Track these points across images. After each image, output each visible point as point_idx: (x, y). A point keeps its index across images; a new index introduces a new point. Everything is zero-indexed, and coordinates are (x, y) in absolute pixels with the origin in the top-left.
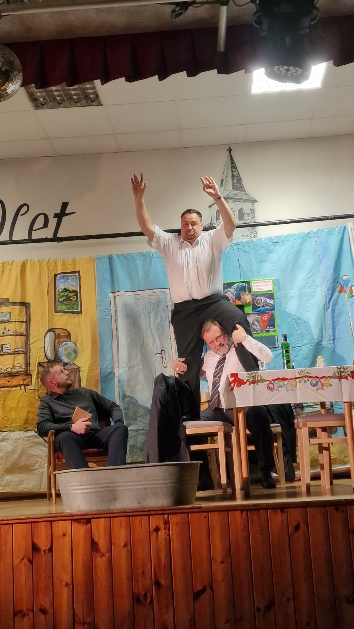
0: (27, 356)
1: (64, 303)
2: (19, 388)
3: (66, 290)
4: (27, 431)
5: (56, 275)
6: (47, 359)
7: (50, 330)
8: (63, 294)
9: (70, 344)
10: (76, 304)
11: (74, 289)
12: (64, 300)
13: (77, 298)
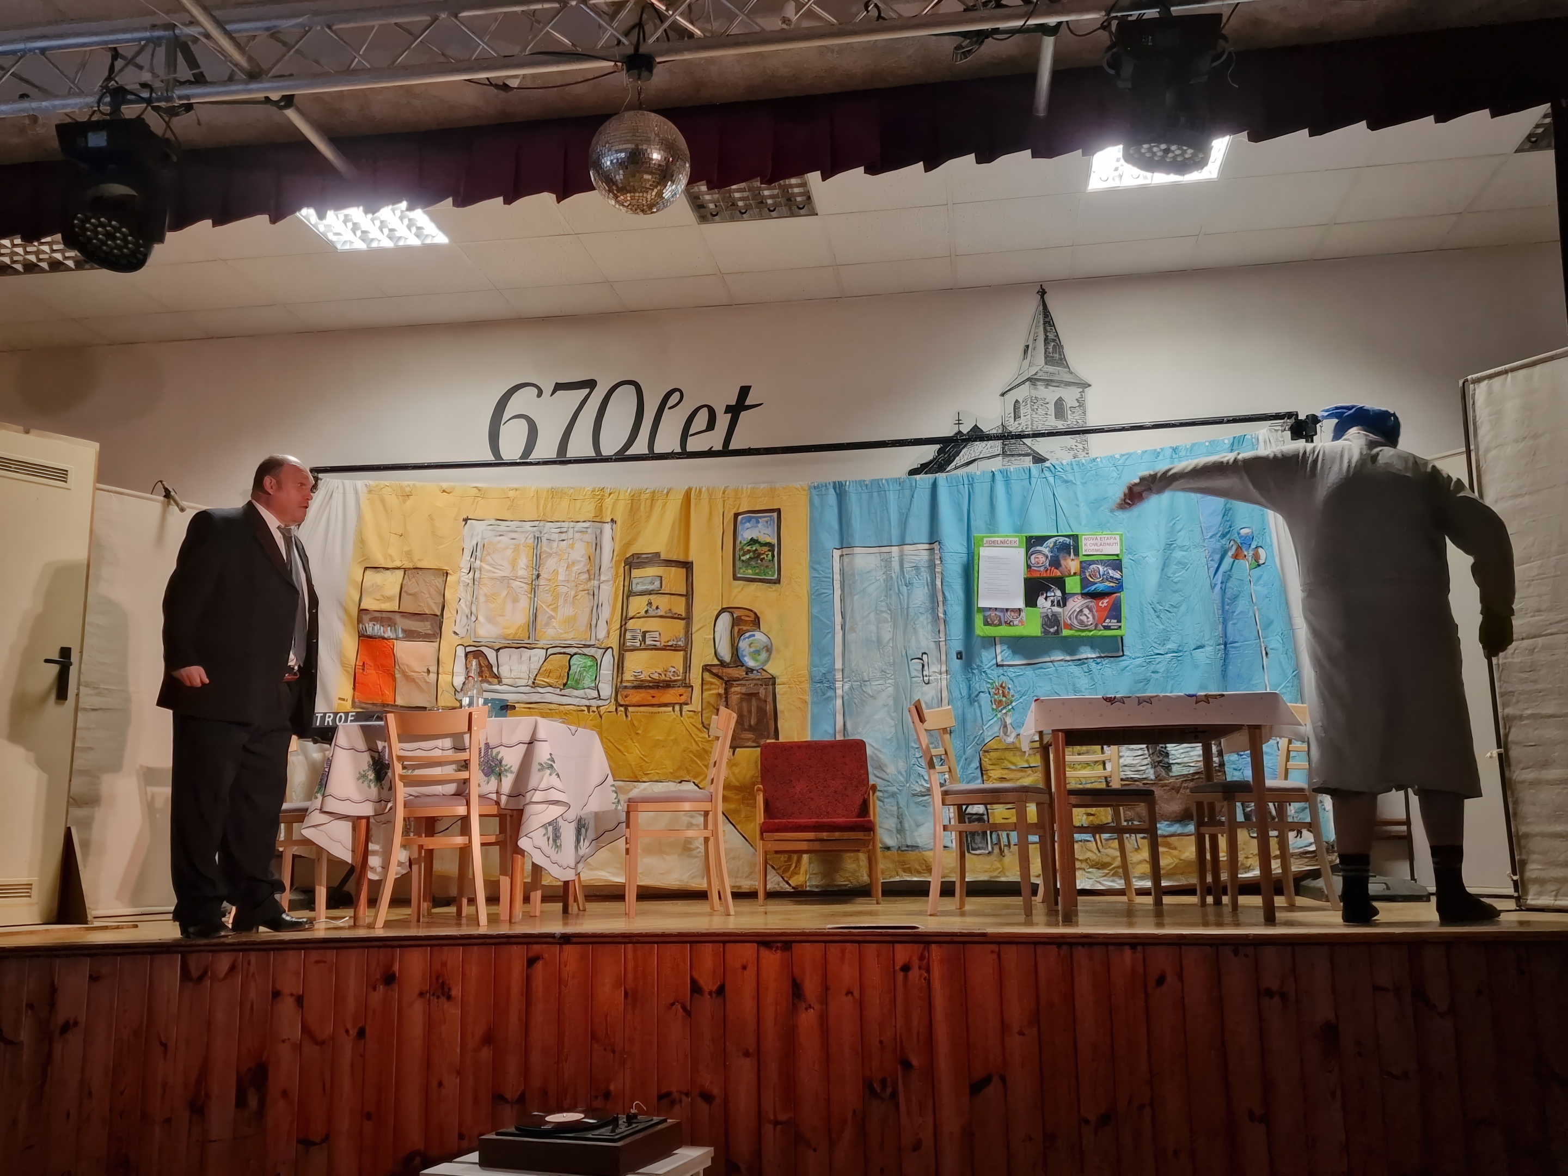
0: (687, 654)
1: (749, 564)
2: (671, 709)
3: (753, 541)
4: (680, 782)
5: (736, 515)
6: (718, 659)
7: (723, 610)
8: (749, 548)
9: (758, 635)
10: (770, 565)
11: (768, 540)
12: (751, 558)
13: (773, 556)
